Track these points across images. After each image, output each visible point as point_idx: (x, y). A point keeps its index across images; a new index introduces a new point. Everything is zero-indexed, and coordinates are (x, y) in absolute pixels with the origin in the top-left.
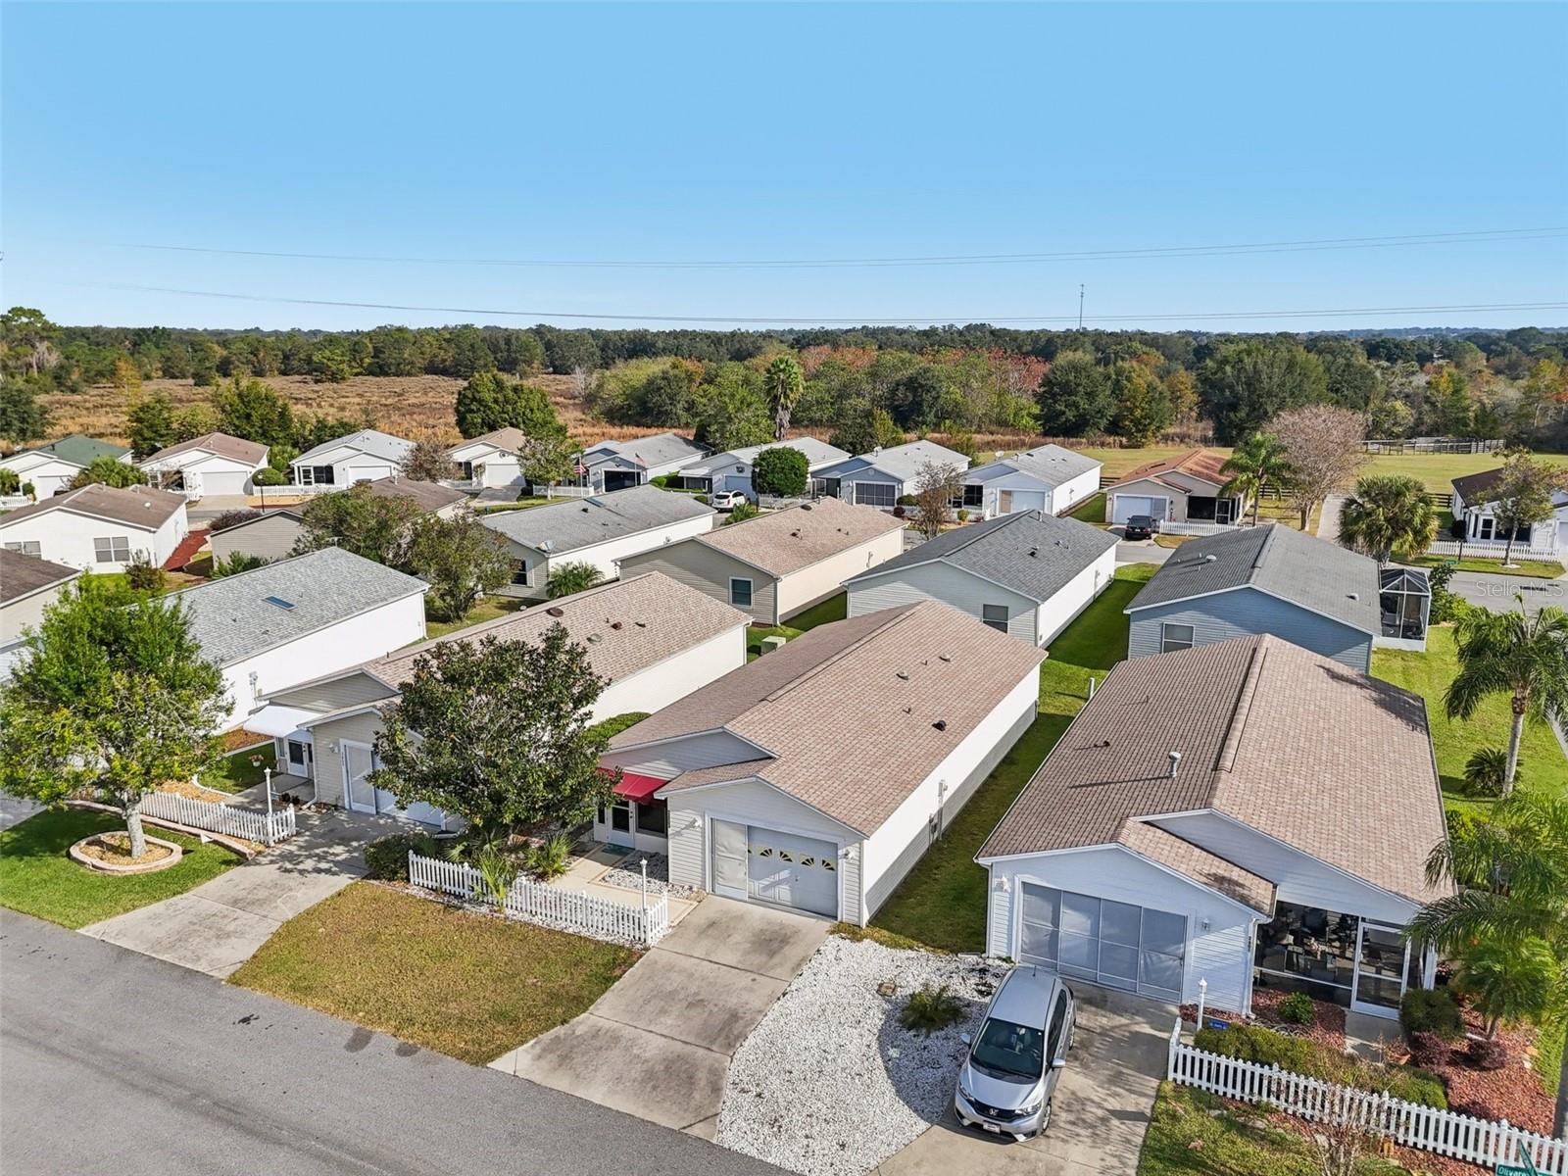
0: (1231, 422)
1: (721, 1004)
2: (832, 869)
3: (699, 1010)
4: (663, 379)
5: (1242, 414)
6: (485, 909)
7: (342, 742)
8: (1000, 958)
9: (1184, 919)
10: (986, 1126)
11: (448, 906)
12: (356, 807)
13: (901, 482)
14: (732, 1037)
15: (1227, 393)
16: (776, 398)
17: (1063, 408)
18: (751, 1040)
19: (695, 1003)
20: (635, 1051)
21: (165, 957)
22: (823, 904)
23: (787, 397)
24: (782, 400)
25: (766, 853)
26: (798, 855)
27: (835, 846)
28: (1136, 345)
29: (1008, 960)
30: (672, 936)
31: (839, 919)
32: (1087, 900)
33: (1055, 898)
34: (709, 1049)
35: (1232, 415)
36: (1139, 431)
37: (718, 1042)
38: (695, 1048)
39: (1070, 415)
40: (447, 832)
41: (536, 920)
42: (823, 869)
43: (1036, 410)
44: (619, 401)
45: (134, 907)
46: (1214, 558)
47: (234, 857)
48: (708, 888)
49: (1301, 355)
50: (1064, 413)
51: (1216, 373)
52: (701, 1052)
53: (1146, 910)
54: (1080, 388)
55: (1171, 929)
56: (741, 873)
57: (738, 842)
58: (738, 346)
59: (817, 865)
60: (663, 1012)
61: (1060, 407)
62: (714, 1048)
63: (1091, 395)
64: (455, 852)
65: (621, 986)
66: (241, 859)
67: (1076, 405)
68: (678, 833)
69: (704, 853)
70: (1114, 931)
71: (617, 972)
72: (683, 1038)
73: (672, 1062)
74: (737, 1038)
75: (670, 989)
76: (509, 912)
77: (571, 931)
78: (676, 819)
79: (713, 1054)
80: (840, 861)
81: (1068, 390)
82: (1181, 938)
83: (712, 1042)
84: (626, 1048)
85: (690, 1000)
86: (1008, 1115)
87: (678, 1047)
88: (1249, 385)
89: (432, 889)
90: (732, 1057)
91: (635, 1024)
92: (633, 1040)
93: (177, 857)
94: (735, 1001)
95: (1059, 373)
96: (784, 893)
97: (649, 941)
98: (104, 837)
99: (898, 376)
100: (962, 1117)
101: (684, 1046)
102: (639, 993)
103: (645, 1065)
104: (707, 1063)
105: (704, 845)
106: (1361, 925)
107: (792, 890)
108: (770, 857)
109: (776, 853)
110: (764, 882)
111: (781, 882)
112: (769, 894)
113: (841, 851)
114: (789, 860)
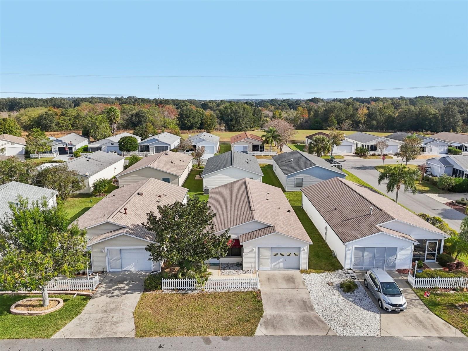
0: (231, 125)
1: (297, 299)
2: (298, 255)
3: (293, 302)
4: (46, 115)
5: (234, 122)
6: (197, 291)
7: (106, 248)
8: (348, 269)
9: (397, 248)
10: (396, 310)
11: (183, 294)
12: (111, 270)
13: (170, 145)
14: (310, 307)
15: (229, 117)
16: (111, 120)
17: (187, 122)
19: (290, 301)
20: (290, 318)
21: (101, 337)
22: (295, 266)
23: (115, 119)
24: (114, 121)
25: (276, 255)
26: (286, 253)
27: (300, 248)
28: (187, 103)
29: (350, 269)
30: (262, 285)
31: (300, 269)
32: (371, 248)
33: (362, 250)
34: (308, 312)
35: (231, 123)
36: (209, 128)
37: (308, 309)
38: (304, 313)
39: (189, 123)
40: (155, 271)
41: (217, 290)
42: (294, 255)
43: (178, 122)
44: (29, 123)
45: (66, 323)
46: (292, 160)
47: (85, 297)
48: (257, 269)
49: (245, 106)
50: (187, 123)
51: (224, 111)
53: (388, 248)
54: (191, 116)
55: (393, 251)
56: (269, 261)
57: (267, 253)
58: (54, 103)
59: (293, 255)
61: (186, 121)
63: (194, 118)
64: (180, 276)
66: (88, 297)
67: (190, 121)
68: (246, 254)
69: (255, 259)
70: (378, 255)
71: (259, 299)
72: (298, 311)
73: (303, 318)
76: (206, 290)
78: (246, 250)
80: (301, 252)
81: (187, 116)
82: (395, 253)
86: (401, 305)
88: (234, 114)
89: (172, 290)
90: (316, 312)
91: (281, 311)
92: (286, 316)
93: (62, 303)
94: (300, 298)
95: (184, 112)
96: (281, 265)
97: (258, 288)
98: (20, 302)
99: (131, 113)
100: (388, 309)
101: (301, 313)
102: (272, 303)
103: (297, 321)
104: (312, 315)
105: (256, 256)
106: (427, 241)
107: (284, 264)
108: (277, 255)
109: (279, 254)
110: (275, 263)
111: (280, 262)
112: (276, 267)
113: (301, 250)
114: (283, 255)
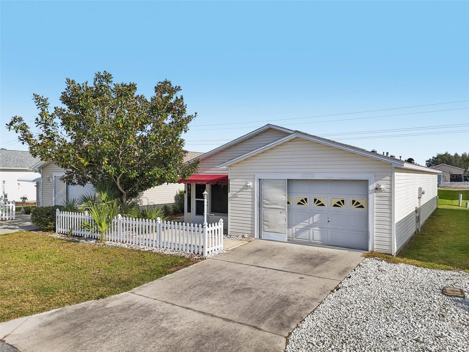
1: (269, 292)
2: (362, 207)
3: (246, 295)
6: (93, 242)
11: (70, 241)
14: (284, 318)
18: (308, 323)
19: (244, 289)
20: (164, 324)
22: (355, 239)
25: (303, 202)
27: (367, 181)
30: (225, 254)
31: (370, 249)
34: (256, 328)
37: (267, 322)
38: (238, 326)
48: (256, 235)
52: (245, 330)
60: (207, 294)
62: (263, 327)
65: (171, 277)
68: (235, 196)
69: (253, 208)
71: (172, 269)
72: (224, 316)
73: (207, 338)
74: (292, 319)
75: (217, 280)
76: (107, 243)
77: (146, 250)
78: (234, 186)
79: (261, 333)
80: (370, 196)
83: (262, 320)
84: (154, 322)
85: (236, 287)
87: (218, 324)
89: (67, 234)
90: (287, 338)
91: (174, 302)
92: (166, 315)
94: (285, 290)
96: (316, 234)
97: (206, 254)
101: (224, 322)
102: (187, 281)
103: (170, 340)
104: (254, 341)
105: (253, 202)
107: (322, 229)
108: (306, 204)
109: (311, 200)
110: (300, 226)
111: (313, 225)
112: (304, 235)
113: (371, 187)
114: (322, 205)
